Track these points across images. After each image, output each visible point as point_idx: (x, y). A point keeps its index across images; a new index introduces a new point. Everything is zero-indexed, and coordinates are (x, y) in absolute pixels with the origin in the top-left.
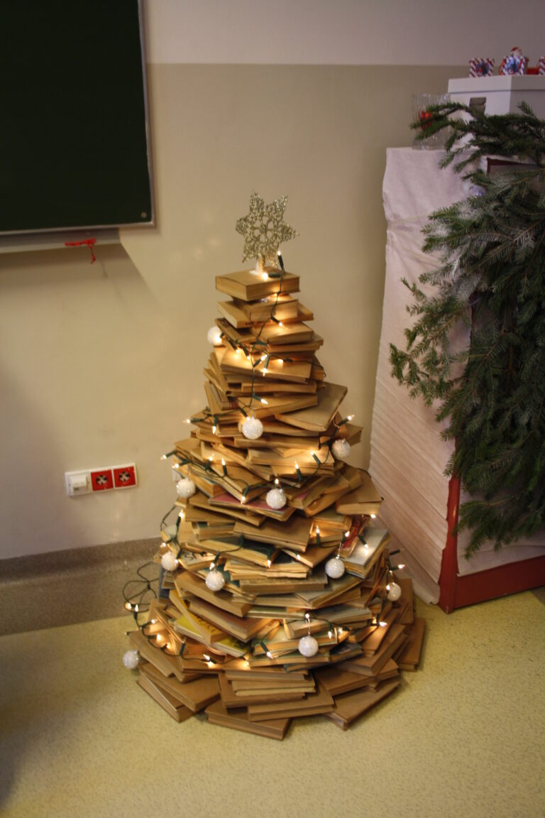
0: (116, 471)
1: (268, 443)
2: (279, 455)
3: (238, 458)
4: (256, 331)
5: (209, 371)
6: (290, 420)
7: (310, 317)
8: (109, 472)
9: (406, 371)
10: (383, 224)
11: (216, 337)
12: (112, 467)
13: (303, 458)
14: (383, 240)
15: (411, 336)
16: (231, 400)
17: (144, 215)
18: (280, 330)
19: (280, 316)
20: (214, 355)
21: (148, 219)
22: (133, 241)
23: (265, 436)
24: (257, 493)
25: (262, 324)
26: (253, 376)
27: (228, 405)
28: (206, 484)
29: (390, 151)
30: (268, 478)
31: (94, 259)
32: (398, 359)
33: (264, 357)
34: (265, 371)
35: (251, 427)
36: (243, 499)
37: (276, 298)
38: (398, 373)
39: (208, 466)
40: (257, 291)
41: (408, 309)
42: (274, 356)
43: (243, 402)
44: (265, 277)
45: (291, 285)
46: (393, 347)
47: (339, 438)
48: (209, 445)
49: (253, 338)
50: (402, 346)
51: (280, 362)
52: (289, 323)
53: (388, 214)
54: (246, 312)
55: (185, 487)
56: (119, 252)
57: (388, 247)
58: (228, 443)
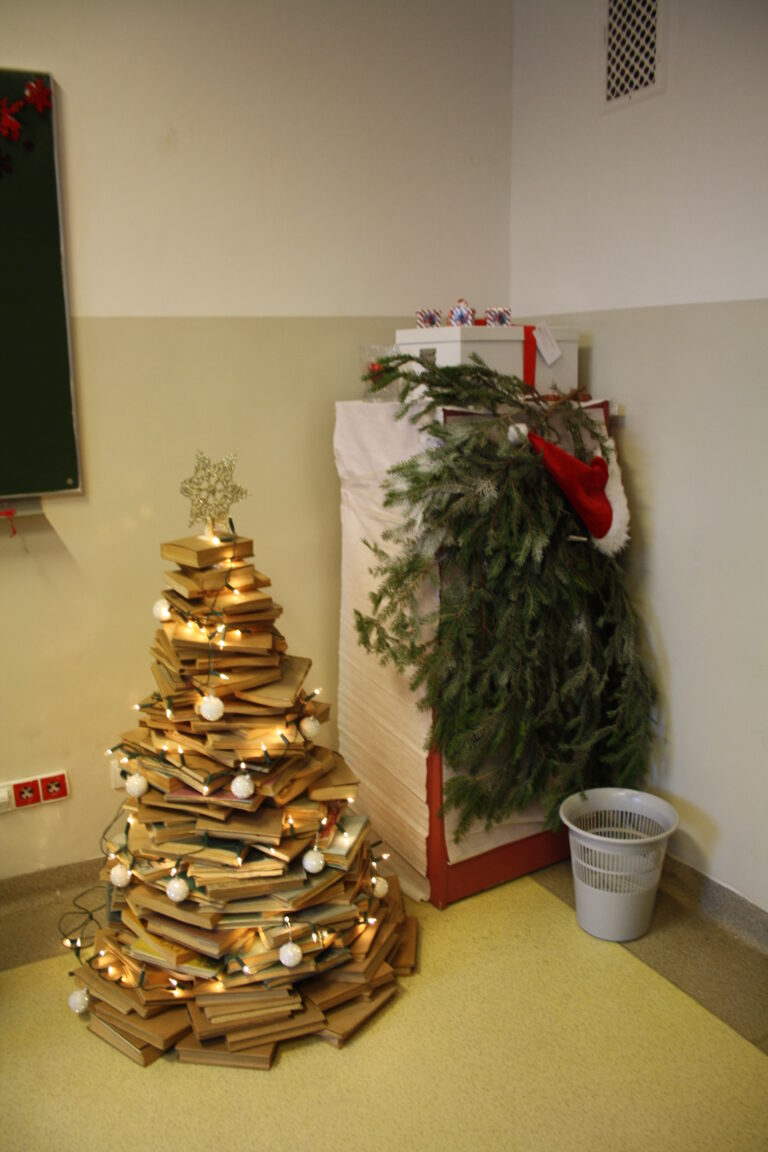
0: (44, 781)
1: (228, 726)
2: (243, 738)
3: (196, 745)
4: (209, 600)
5: (156, 651)
6: (253, 697)
7: (267, 584)
8: (34, 784)
9: (373, 637)
10: (336, 482)
11: (163, 610)
12: (39, 777)
13: (270, 738)
14: (337, 500)
15: (376, 599)
16: (184, 678)
17: (70, 481)
18: (236, 598)
19: (235, 582)
20: (162, 633)
21: (75, 485)
22: (57, 510)
23: (226, 717)
24: (221, 781)
25: (216, 593)
26: (210, 651)
27: (182, 685)
28: (160, 777)
29: (339, 406)
30: (231, 764)
31: (14, 532)
32: (364, 625)
33: (221, 628)
34: (222, 644)
35: (210, 707)
36: (205, 790)
37: (229, 564)
38: (365, 641)
39: (161, 757)
40: (209, 557)
41: (371, 571)
42: (231, 627)
43: (199, 680)
44: (216, 542)
45: (244, 549)
46: (357, 613)
47: (307, 715)
48: (161, 733)
49: (206, 609)
50: (367, 611)
51: (237, 633)
52: (245, 590)
53: (341, 471)
54: (197, 581)
55: (136, 784)
56: (42, 524)
57: (344, 508)
58: (184, 728)
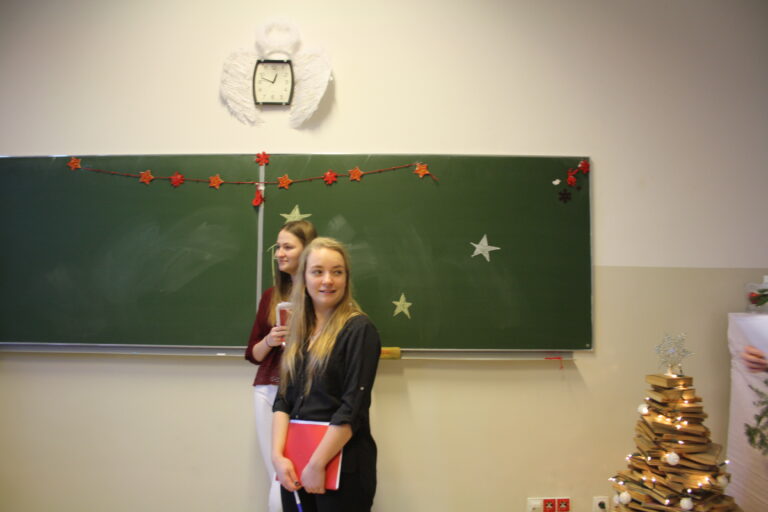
0: (559, 500)
1: (678, 470)
2: (687, 478)
3: (661, 480)
4: (671, 405)
5: (637, 430)
6: (692, 458)
7: (699, 400)
8: (553, 501)
9: (757, 439)
10: (729, 356)
11: (644, 410)
12: (556, 498)
13: (703, 481)
14: (729, 366)
15: (759, 419)
16: (655, 442)
17: (588, 345)
18: (686, 404)
19: (685, 397)
20: (645, 423)
21: (590, 348)
22: (580, 358)
23: (678, 466)
24: (676, 498)
25: (675, 401)
26: (672, 430)
27: (655, 446)
28: (640, 494)
29: (731, 316)
30: (680, 491)
31: (562, 368)
32: (751, 433)
33: (679, 418)
34: (678, 427)
35: (671, 457)
36: (667, 502)
37: (681, 388)
38: (752, 441)
39: (641, 484)
40: (672, 383)
41: (754, 403)
42: (684, 419)
43: (664, 445)
44: (675, 376)
45: (689, 382)
46: (747, 425)
47: (721, 475)
48: (640, 471)
49: (670, 409)
50: (753, 423)
51: (685, 423)
52: (691, 401)
53: (732, 350)
54: (665, 394)
56: (572, 365)
57: (732, 370)
58: (654, 469)
